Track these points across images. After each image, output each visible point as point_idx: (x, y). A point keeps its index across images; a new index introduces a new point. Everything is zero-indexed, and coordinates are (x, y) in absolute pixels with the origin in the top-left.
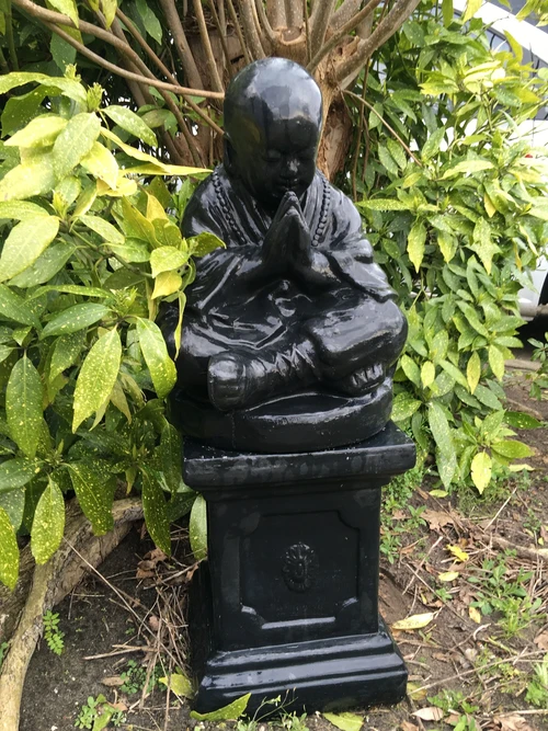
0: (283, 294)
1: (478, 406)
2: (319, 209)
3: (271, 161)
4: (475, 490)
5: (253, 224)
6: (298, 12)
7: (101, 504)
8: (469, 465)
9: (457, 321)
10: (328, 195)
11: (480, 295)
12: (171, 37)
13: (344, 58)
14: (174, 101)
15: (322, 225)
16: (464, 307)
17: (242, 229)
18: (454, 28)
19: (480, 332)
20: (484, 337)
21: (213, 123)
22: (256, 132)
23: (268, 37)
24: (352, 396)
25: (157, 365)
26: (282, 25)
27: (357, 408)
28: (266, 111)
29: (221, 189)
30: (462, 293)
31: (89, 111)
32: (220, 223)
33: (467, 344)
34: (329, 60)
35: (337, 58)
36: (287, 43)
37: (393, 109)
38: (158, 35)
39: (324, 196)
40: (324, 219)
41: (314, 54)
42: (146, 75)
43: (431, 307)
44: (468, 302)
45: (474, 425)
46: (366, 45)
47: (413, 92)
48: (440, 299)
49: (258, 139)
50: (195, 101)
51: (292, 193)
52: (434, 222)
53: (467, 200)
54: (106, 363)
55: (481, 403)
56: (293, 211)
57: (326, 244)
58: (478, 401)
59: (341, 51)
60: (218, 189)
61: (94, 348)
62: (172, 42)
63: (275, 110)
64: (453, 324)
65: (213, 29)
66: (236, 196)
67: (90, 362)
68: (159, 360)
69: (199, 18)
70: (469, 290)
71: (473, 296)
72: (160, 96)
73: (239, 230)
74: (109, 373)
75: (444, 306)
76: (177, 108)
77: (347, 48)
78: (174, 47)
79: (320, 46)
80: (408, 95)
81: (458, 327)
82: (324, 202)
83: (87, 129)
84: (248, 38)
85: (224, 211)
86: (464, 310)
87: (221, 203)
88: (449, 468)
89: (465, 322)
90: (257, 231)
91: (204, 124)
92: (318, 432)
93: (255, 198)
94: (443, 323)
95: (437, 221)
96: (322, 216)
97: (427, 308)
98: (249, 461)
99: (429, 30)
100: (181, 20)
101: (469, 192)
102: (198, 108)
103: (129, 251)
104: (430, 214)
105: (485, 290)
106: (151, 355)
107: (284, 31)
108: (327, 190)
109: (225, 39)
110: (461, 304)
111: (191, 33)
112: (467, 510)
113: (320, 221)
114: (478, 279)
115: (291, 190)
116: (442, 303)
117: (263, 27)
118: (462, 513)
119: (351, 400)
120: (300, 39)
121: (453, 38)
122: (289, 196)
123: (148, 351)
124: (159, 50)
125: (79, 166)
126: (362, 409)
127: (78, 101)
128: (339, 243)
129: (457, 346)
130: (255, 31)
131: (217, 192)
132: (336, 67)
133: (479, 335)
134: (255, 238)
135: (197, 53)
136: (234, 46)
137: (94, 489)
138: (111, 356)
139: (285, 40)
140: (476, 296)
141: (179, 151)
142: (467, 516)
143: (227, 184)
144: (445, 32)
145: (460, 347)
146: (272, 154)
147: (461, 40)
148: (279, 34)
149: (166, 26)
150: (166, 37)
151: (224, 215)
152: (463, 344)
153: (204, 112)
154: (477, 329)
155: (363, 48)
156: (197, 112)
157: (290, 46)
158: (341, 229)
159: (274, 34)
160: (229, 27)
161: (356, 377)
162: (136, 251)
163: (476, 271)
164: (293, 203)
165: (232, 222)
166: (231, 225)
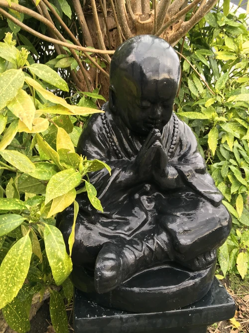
0: (146, 193)
1: (238, 224)
3: (144, 109)
4: (239, 276)
5: (127, 146)
6: (148, 4)
7: (21, 318)
8: (235, 260)
9: (230, 177)
10: (176, 126)
11: (242, 162)
12: (76, 16)
13: (173, 32)
14: (77, 54)
15: (172, 146)
16: (233, 169)
17: (119, 148)
18: (230, 17)
19: (243, 183)
20: (245, 186)
21: (98, 66)
22: (133, 87)
23: (131, 18)
25: (57, 263)
26: (139, 12)
28: (142, 74)
29: (106, 121)
30: (231, 161)
31: (18, 68)
32: (105, 145)
33: (236, 190)
34: (165, 33)
35: (169, 31)
36: (141, 22)
37: (195, 59)
38: (69, 14)
39: (174, 127)
40: (174, 142)
41: (158, 29)
42: (62, 40)
43: (215, 169)
44: (235, 166)
45: (236, 235)
46: (187, 25)
47: (207, 51)
48: (220, 164)
49: (135, 93)
50: (88, 54)
51: (157, 130)
52: (224, 127)
53: (241, 115)
54: (19, 263)
55: (240, 222)
56: (158, 143)
57: (175, 159)
58: (238, 221)
59: (171, 28)
60: (104, 121)
61: (11, 251)
62: (77, 18)
63: (149, 75)
64: (227, 178)
65: (100, 12)
66: (116, 126)
67: (6, 263)
68: (59, 260)
69: (93, 6)
70: (235, 159)
71: (237, 162)
72: (68, 51)
73: (117, 149)
74: (21, 272)
75: (222, 168)
76: (78, 58)
77: (175, 27)
78: (78, 21)
79: (161, 25)
80: (204, 52)
81: (230, 180)
82: (174, 130)
83: (14, 81)
84: (120, 18)
85: (108, 137)
86: (233, 171)
87: (106, 131)
88: (226, 263)
89: (234, 177)
90: (129, 150)
91: (93, 66)
92: (171, 300)
93: (129, 129)
94: (222, 178)
95: (225, 127)
96: (173, 140)
97: (212, 169)
98: (121, 318)
99: (218, 18)
100: (82, 7)
101: (242, 110)
102: (90, 57)
103: (40, 172)
104: (222, 122)
105: (244, 159)
106: (53, 257)
107: (140, 15)
108: (176, 122)
109: (106, 18)
110: (232, 167)
111: (87, 14)
112: (235, 289)
113: (171, 144)
114: (239, 153)
115: (156, 128)
116: (221, 166)
117: (128, 12)
118: (232, 291)
119: (191, 274)
120: (149, 20)
121: (231, 23)
122: (155, 132)
123: (51, 253)
124: (70, 23)
125: (6, 108)
126: (201, 280)
127: (10, 60)
128: (184, 159)
129: (230, 192)
130: (124, 15)
131: (103, 124)
132: (169, 37)
133: (242, 185)
134: (128, 155)
135: (90, 25)
136: (111, 23)
137: (17, 309)
138: (24, 258)
139: (141, 20)
140: (239, 163)
141: (79, 78)
142: (236, 293)
143: (110, 117)
144: (227, 20)
145: (232, 192)
146: (145, 104)
147: (236, 24)
148: (137, 17)
149: (74, 10)
150: (73, 15)
151: (108, 139)
152: (234, 190)
153: (94, 60)
154: (241, 181)
155: (185, 27)
156: (90, 60)
157: (144, 24)
158: (185, 149)
159: (134, 17)
160: (108, 12)
161: (198, 259)
162: (45, 172)
163: (238, 149)
164: (158, 138)
165: (113, 144)
166: (112, 146)
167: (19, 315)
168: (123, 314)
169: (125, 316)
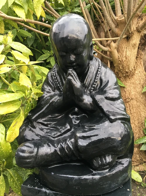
2: (94, 77)
10: (99, 70)
13: (143, 21)
15: (95, 83)
24: (95, 170)
27: (97, 177)
29: (55, 70)
34: (137, 23)
35: (140, 22)
36: (120, 20)
40: (96, 80)
51: (70, 70)
56: (69, 77)
73: (60, 86)
77: (144, 18)
92: (74, 187)
107: (120, 16)
108: (100, 68)
117: (112, 16)
119: (94, 172)
126: (100, 178)
131: (53, 71)
132: (140, 25)
137: (17, 180)
151: (55, 80)
158: (104, 85)
159: (116, 18)
161: (95, 160)
164: (70, 74)
165: (58, 83)
166: (57, 84)
167: (19, 185)
168: (48, 190)
169: (48, 191)
